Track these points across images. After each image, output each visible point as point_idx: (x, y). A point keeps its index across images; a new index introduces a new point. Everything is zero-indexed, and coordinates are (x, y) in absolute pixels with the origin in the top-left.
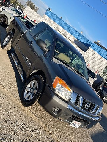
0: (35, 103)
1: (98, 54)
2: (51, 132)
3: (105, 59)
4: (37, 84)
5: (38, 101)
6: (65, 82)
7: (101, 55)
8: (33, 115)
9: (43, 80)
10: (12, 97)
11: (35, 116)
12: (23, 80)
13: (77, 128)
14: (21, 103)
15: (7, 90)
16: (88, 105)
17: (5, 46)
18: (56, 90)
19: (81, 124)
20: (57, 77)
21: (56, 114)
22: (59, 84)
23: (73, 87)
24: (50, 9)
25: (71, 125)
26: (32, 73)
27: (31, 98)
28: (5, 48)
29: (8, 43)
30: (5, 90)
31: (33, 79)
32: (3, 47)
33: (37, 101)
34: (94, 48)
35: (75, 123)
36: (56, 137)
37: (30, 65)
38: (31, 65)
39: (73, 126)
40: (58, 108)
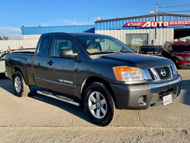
0: (114, 112)
1: (109, 31)
2: (152, 128)
3: (119, 29)
4: (98, 94)
5: (117, 108)
6: (126, 66)
7: (111, 29)
8: (120, 127)
9: (101, 84)
10: (84, 129)
11: (123, 127)
12: (77, 104)
13: (171, 102)
14: (98, 127)
15: (72, 126)
16: (163, 71)
17: (22, 91)
18: (125, 80)
19: (171, 95)
20: (114, 68)
21: (145, 104)
22: (123, 73)
23: (137, 65)
24: (23, 26)
25: (164, 104)
26: (82, 88)
27: (104, 112)
28: (24, 93)
29: (22, 87)
30: (71, 128)
31: (88, 93)
32: (19, 95)
33: (115, 108)
34: (99, 28)
35: (166, 99)
36: (161, 129)
37: (71, 84)
38: (73, 83)
39: (167, 104)
40: (141, 96)
